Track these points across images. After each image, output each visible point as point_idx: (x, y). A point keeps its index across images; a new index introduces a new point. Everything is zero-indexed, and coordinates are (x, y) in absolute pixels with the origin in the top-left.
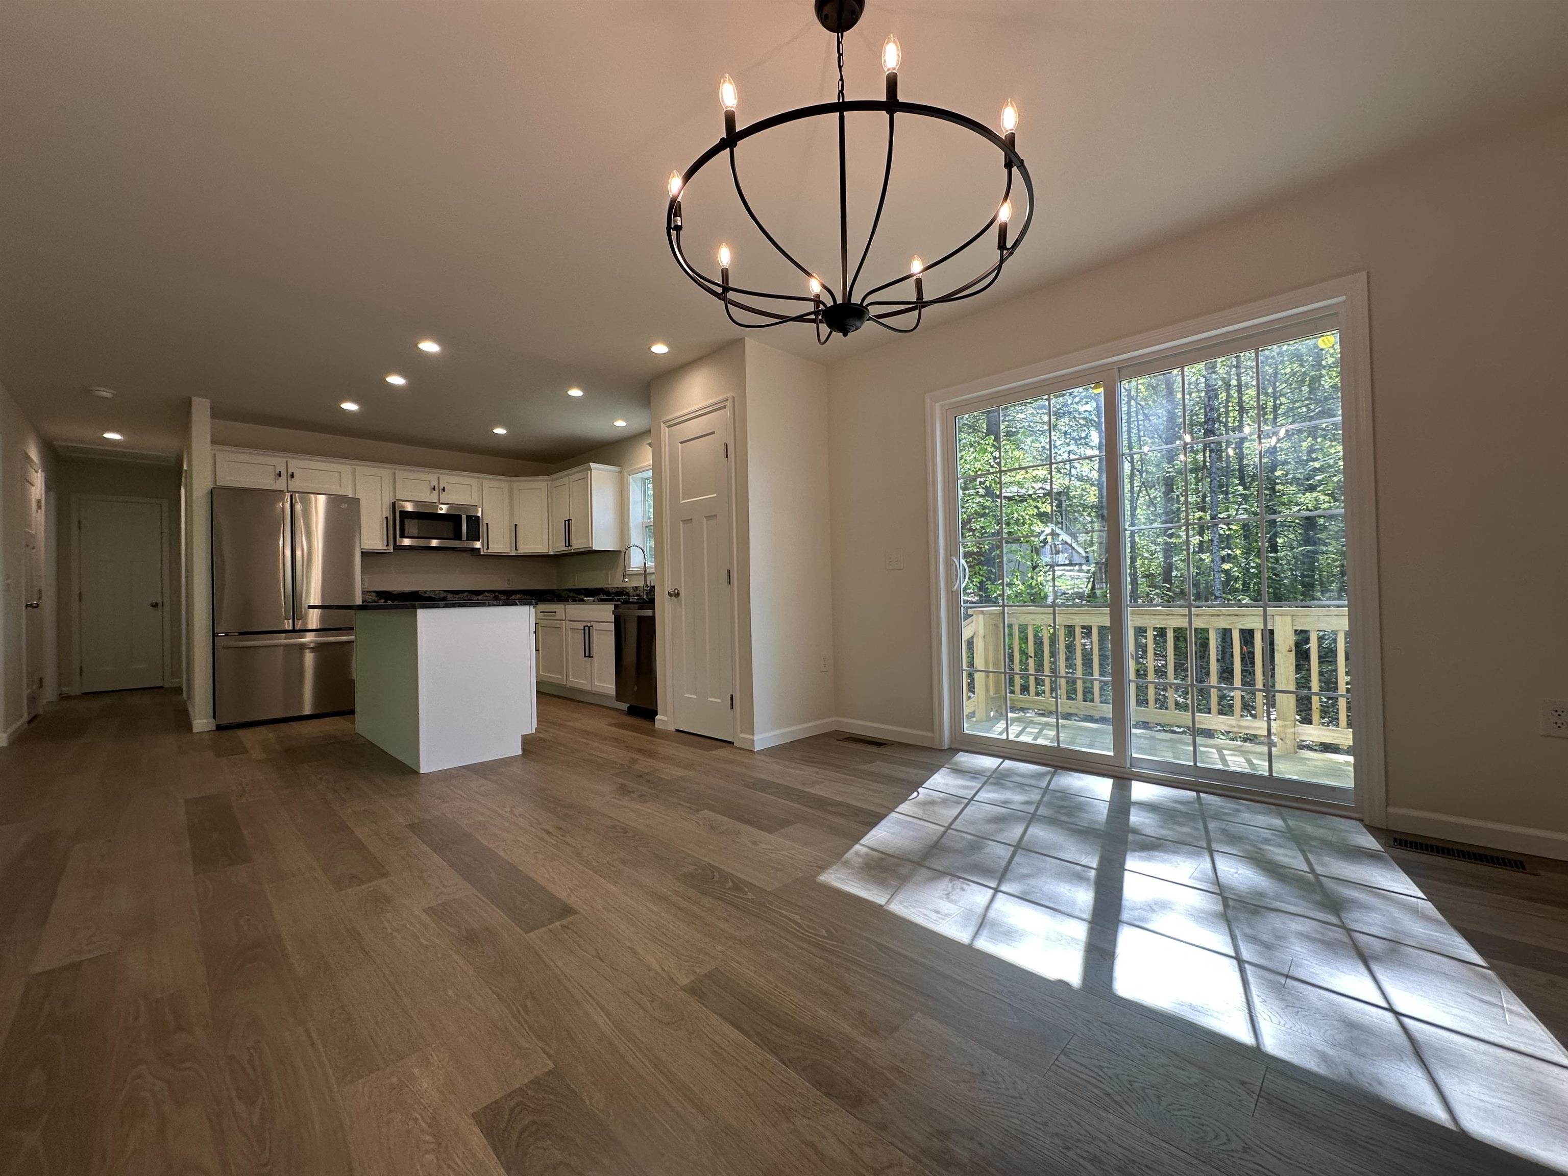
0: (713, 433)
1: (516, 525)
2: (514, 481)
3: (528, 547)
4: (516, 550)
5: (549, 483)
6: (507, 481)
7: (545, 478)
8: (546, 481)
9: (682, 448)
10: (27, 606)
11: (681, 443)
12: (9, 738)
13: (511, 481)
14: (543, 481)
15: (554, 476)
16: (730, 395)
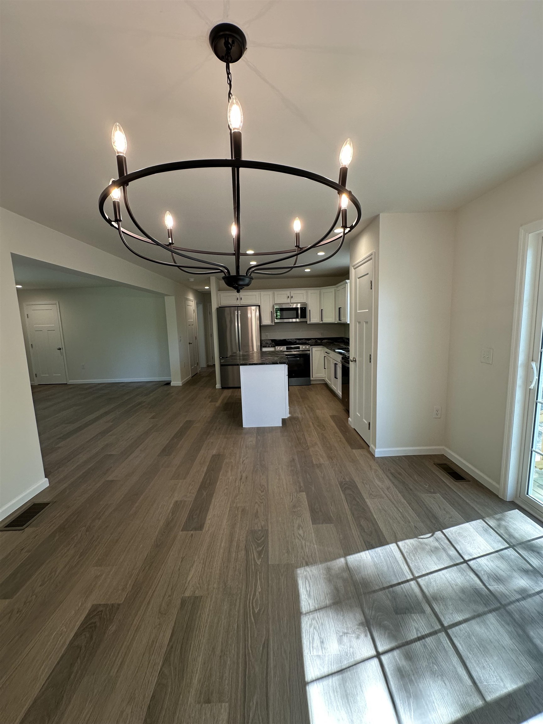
0: (368, 274)
1: (322, 310)
2: (322, 289)
3: (327, 320)
4: (322, 321)
5: (336, 288)
6: (319, 289)
7: (334, 286)
8: (334, 288)
9: (359, 280)
10: (189, 344)
11: (359, 278)
12: (182, 383)
13: (320, 289)
14: (333, 288)
15: (337, 285)
16: (374, 251)
